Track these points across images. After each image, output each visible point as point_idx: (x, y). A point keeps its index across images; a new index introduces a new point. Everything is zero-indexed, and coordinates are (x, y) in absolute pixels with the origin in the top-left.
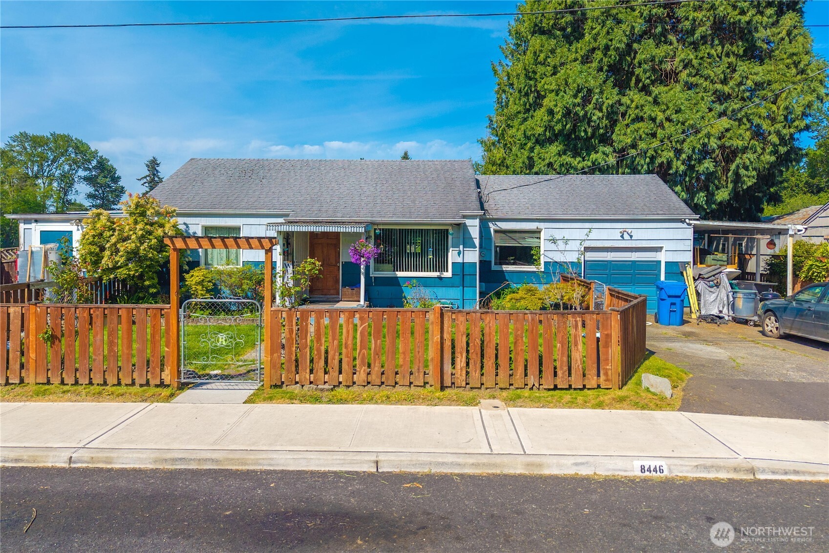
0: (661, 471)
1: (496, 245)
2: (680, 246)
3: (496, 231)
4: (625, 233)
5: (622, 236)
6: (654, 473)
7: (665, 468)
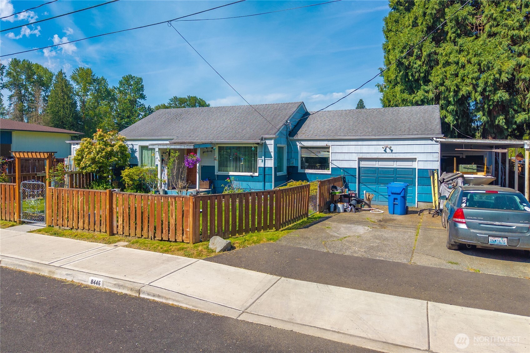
0: (99, 284)
1: (302, 156)
2: (430, 157)
3: (302, 148)
4: (387, 149)
5: (385, 150)
6: (96, 284)
7: (101, 283)
